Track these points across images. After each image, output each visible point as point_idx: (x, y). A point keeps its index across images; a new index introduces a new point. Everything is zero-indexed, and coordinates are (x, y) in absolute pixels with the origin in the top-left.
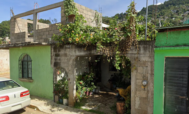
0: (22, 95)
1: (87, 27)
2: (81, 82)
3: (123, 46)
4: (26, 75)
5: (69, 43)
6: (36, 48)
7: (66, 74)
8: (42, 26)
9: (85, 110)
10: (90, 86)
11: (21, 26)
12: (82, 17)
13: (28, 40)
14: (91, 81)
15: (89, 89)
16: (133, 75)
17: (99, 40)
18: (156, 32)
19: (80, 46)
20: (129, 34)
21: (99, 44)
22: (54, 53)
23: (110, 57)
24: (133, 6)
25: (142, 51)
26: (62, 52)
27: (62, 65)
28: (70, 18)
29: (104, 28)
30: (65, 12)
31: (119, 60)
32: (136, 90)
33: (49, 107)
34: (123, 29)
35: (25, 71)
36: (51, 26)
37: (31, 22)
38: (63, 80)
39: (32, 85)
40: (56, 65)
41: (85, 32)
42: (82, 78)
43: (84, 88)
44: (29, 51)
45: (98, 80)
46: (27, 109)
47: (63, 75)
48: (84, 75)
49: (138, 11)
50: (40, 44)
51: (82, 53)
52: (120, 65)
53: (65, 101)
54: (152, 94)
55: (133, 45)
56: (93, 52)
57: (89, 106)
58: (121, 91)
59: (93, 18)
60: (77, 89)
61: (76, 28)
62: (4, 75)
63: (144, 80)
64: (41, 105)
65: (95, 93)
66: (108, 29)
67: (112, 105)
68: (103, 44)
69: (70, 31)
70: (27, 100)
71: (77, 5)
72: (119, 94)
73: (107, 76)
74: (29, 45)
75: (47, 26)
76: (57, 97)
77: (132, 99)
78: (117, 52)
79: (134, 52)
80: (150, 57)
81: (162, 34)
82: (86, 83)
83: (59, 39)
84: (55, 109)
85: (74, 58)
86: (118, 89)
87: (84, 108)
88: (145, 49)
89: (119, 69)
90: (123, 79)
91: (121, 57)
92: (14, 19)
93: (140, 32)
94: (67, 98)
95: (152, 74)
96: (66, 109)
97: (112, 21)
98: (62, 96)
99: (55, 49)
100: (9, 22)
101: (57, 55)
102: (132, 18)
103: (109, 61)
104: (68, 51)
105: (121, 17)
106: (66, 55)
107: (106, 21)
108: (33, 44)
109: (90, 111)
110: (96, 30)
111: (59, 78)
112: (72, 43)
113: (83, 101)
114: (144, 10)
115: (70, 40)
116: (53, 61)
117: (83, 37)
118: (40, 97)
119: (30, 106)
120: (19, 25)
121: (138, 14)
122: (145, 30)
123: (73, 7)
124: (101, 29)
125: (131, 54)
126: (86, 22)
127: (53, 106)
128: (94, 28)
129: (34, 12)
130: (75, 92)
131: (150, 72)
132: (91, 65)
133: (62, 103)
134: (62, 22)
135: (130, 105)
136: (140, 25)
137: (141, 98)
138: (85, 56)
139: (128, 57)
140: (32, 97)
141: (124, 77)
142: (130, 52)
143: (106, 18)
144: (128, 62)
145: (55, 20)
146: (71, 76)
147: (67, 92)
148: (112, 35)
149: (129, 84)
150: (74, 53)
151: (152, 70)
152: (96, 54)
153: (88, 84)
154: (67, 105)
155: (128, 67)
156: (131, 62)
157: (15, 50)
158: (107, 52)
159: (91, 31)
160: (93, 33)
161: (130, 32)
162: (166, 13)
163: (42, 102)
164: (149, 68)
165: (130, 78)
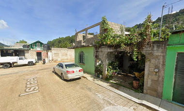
0: (80, 71)
1: (115, 35)
2: (110, 67)
3: (140, 45)
4: (81, 61)
5: (104, 45)
6: (86, 48)
7: (102, 62)
8: (90, 36)
9: (112, 83)
10: (116, 69)
11: (80, 38)
12: (112, 29)
13: (83, 44)
14: (116, 67)
15: (115, 71)
16: (147, 64)
17: (122, 42)
18: (170, 34)
19: (110, 46)
20: (145, 37)
21: (122, 45)
22: (95, 51)
23: (130, 53)
24: (149, 18)
25: (155, 48)
26: (100, 50)
27: (100, 57)
28: (105, 30)
29: (126, 35)
30: (102, 28)
31: (136, 55)
32: (149, 74)
33: (92, 78)
34: (141, 34)
35: (81, 59)
36: (94, 36)
37: (84, 35)
38: (100, 65)
39: (84, 67)
40: (97, 57)
41: (114, 38)
42: (110, 64)
43: (112, 70)
44: (83, 50)
45: (121, 66)
46: (82, 78)
47: (100, 62)
48: (112, 63)
49: (154, 21)
50: (88, 46)
51: (112, 50)
52: (137, 58)
53: (101, 76)
54: (163, 79)
55: (148, 44)
56: (118, 49)
57: (115, 81)
58: (136, 74)
59: (119, 29)
60: (108, 70)
61: (108, 36)
62: (72, 61)
63: (156, 68)
64: (89, 77)
65: (118, 74)
66: (129, 35)
67: (130, 82)
68: (125, 44)
69: (105, 38)
70: (82, 74)
71: (109, 23)
72: (135, 76)
73: (127, 64)
74: (83, 46)
75: (92, 36)
76: (96, 74)
77: (145, 80)
78: (135, 49)
79: (148, 49)
80: (162, 52)
81: (175, 35)
82: (113, 67)
83: (98, 43)
84: (95, 80)
85: (106, 53)
86: (134, 73)
87: (111, 81)
88: (158, 47)
89: (136, 60)
90: (139, 67)
91: (138, 52)
92: (77, 34)
93: (154, 35)
94: (102, 75)
95: (164, 65)
96: (101, 81)
97: (132, 30)
98: (99, 73)
99: (96, 48)
100: (75, 36)
101: (97, 52)
102: (148, 26)
103: (129, 55)
104: (103, 49)
105: (139, 26)
106: (102, 51)
107: (128, 30)
108: (85, 46)
109: (115, 83)
110: (121, 37)
111: (98, 64)
112: (106, 45)
113: (111, 77)
114: (159, 19)
115: (105, 43)
116: (95, 55)
117: (112, 41)
118: (88, 73)
119: (83, 77)
120: (79, 37)
121: (154, 23)
122: (159, 33)
123: (107, 24)
124: (124, 35)
125: (145, 50)
126: (114, 32)
127: (94, 78)
128: (120, 35)
129: (86, 30)
130: (106, 72)
131: (161, 63)
132: (116, 57)
133: (99, 77)
134: (100, 34)
135: (143, 84)
136: (155, 31)
137: (152, 80)
138: (113, 52)
139: (144, 52)
140: (84, 72)
141: (140, 65)
142: (145, 49)
143: (128, 28)
144: (143, 56)
145: (97, 33)
146: (104, 63)
147: (102, 72)
148: (132, 39)
149: (144, 70)
150: (107, 50)
151: (164, 62)
152: (120, 51)
153: (114, 68)
154: (102, 78)
155: (143, 59)
156: (146, 56)
157: (77, 49)
158: (128, 49)
159: (118, 37)
160: (119, 38)
161: (146, 36)
162: (181, 19)
163: (89, 75)
164: (161, 60)
165: (144, 66)
